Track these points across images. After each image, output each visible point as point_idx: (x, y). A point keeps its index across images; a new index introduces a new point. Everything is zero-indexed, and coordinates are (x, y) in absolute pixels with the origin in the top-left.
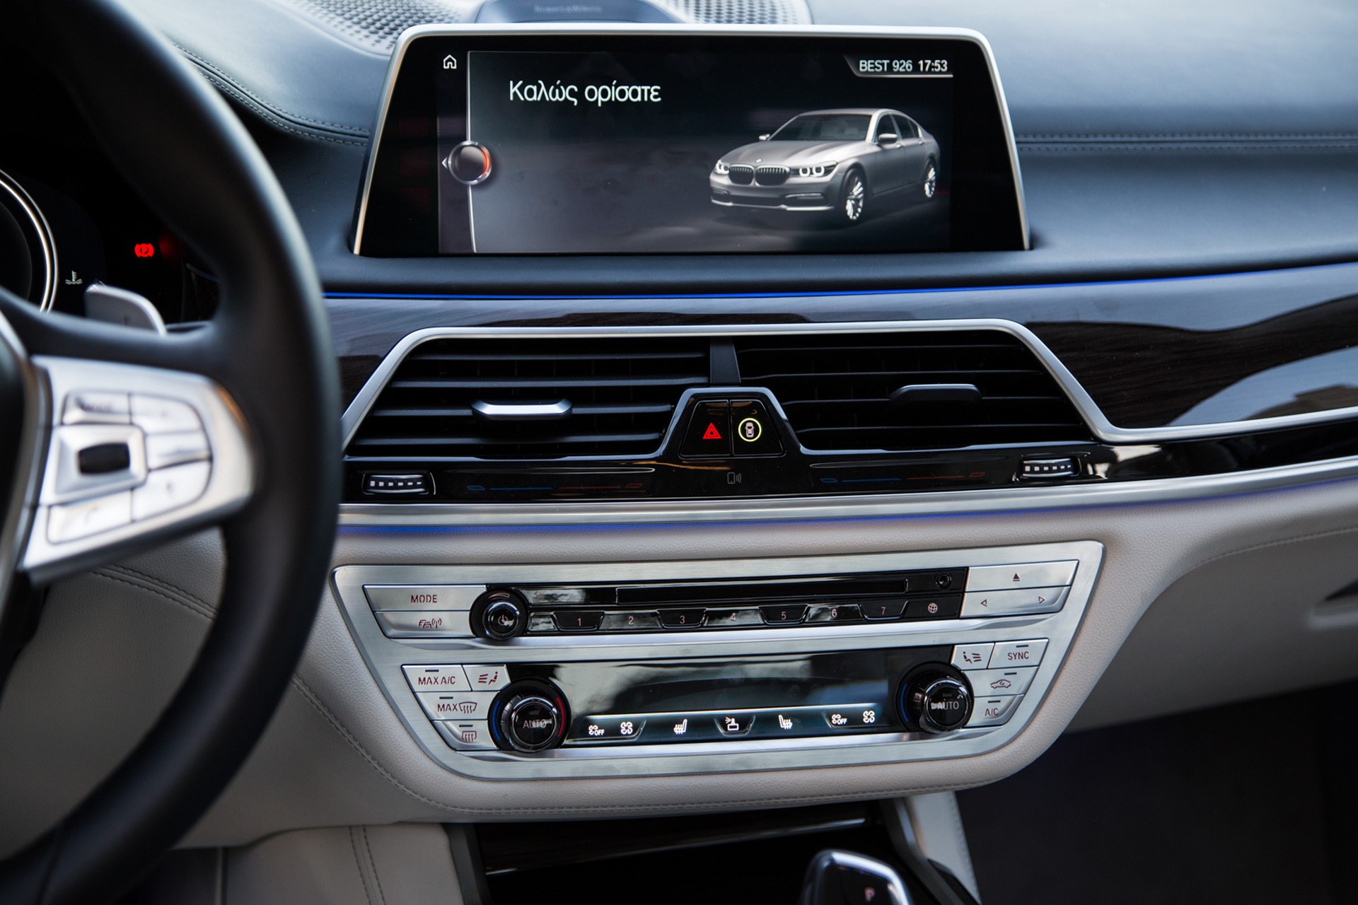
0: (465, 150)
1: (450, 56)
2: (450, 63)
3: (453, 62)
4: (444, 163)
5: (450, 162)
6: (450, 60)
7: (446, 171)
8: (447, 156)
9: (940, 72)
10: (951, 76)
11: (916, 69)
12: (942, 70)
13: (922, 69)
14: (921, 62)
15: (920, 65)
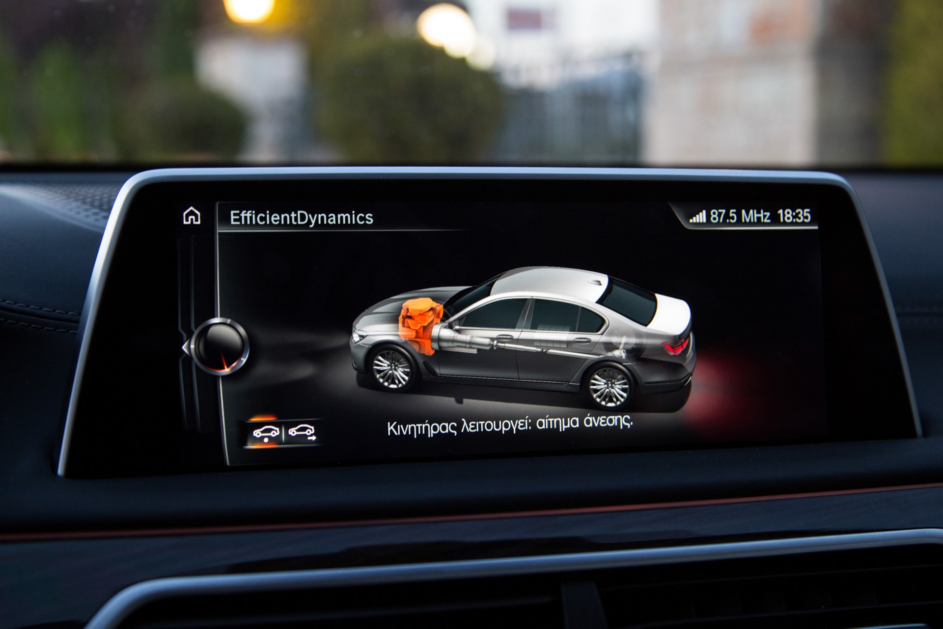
0: (213, 330)
1: (192, 208)
2: (192, 217)
3: (196, 216)
4: (184, 348)
5: (192, 346)
6: (192, 213)
7: (189, 358)
8: (189, 338)
9: (803, 224)
10: (816, 228)
11: (775, 219)
12: (805, 220)
13: (782, 220)
14: (781, 211)
15: (780, 214)
